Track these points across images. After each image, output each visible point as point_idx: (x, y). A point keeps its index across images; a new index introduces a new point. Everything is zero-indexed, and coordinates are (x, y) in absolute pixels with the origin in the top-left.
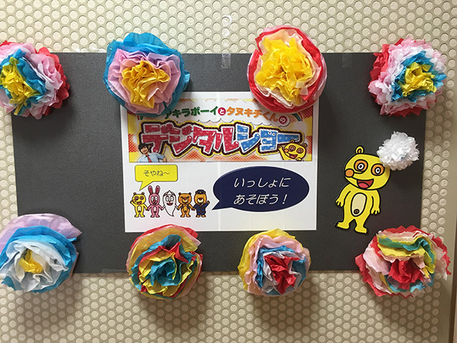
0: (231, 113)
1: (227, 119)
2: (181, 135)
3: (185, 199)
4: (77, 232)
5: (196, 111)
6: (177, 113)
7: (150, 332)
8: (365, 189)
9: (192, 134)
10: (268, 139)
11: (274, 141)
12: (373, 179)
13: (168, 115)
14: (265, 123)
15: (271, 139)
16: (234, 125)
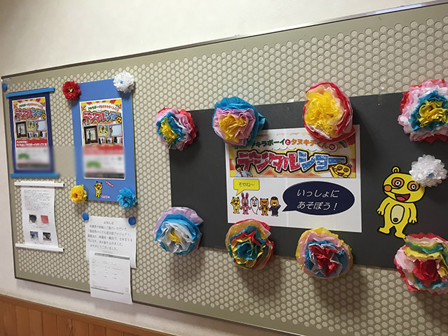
0: (294, 143)
1: (292, 147)
2: (261, 159)
3: (264, 203)
4: (201, 220)
5: (271, 143)
6: (258, 145)
7: (244, 293)
8: (403, 202)
9: (268, 158)
10: (321, 161)
11: (326, 163)
12: (409, 194)
13: (253, 146)
14: (318, 149)
15: (323, 161)
16: (296, 152)
